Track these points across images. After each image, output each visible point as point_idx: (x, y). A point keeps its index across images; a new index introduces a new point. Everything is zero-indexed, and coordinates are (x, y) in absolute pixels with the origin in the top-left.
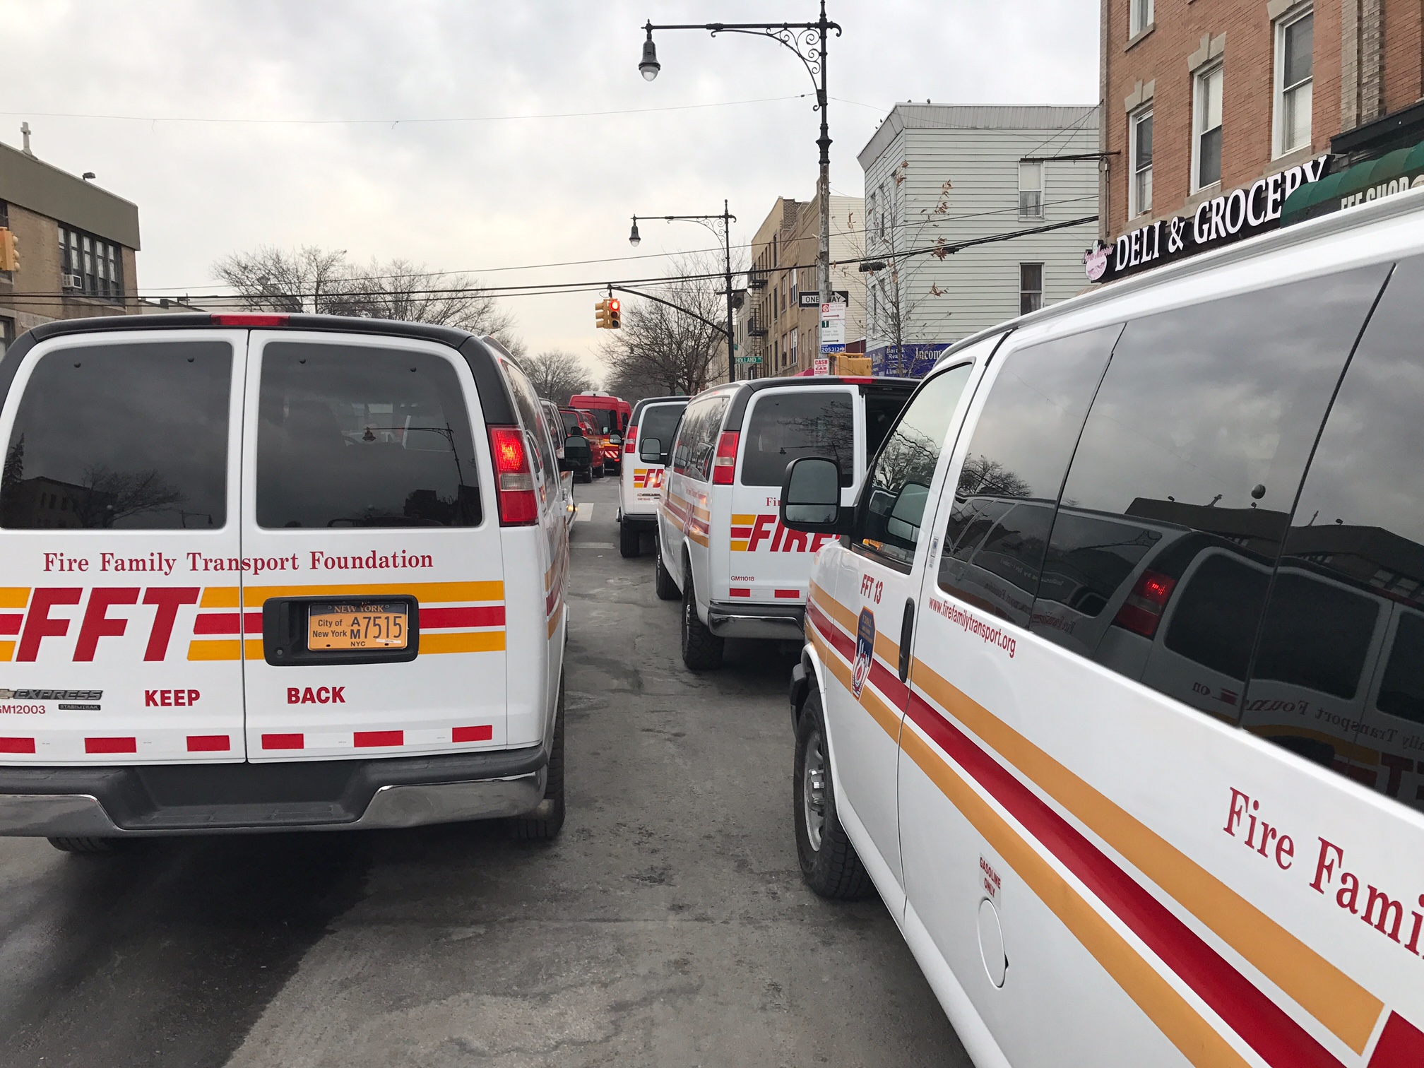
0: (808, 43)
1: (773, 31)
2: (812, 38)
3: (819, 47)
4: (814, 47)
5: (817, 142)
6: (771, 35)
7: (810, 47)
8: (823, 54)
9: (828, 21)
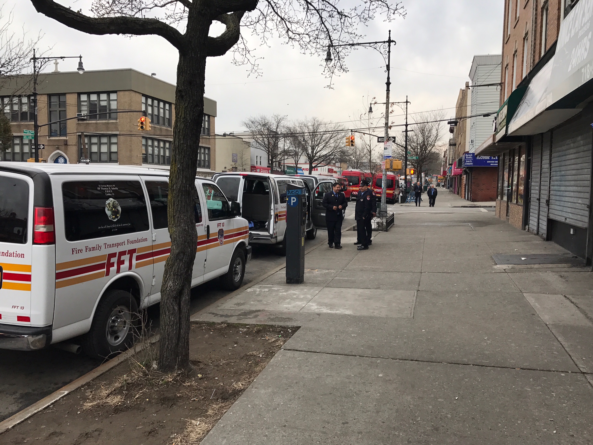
0: (384, 48)
1: (372, 44)
2: (385, 46)
3: (388, 49)
4: (386, 49)
5: (386, 83)
6: (371, 46)
7: (384, 50)
8: (389, 52)
9: (391, 40)
